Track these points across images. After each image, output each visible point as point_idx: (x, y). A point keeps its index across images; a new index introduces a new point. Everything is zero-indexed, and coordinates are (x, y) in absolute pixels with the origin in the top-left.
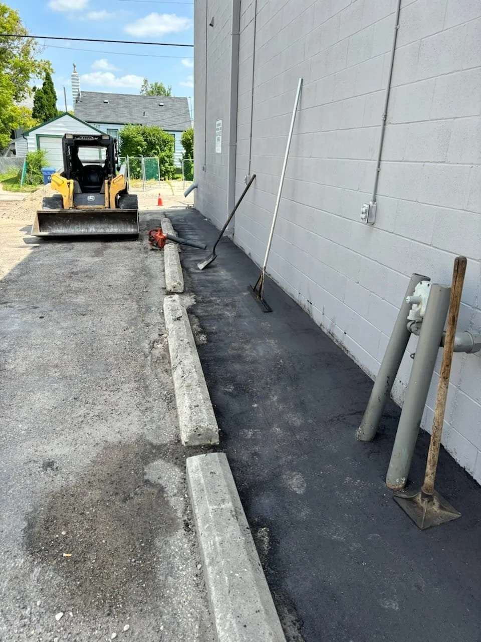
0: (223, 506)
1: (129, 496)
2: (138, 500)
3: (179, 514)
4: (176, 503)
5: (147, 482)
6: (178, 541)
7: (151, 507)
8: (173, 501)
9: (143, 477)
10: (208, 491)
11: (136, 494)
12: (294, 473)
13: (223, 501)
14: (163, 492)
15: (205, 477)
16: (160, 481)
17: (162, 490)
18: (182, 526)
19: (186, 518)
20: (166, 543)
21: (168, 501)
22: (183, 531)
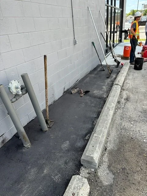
0: (97, 135)
1: (123, 170)
2: (119, 167)
3: (106, 154)
4: (106, 159)
5: (114, 174)
6: (110, 147)
7: (115, 162)
8: (106, 160)
9: (115, 177)
10: (98, 141)
11: (120, 170)
12: (63, 148)
13: (96, 137)
14: (109, 166)
15: (96, 147)
16: (108, 171)
17: (109, 167)
18: (107, 150)
19: (105, 152)
20: (114, 147)
21: (108, 161)
22: (108, 149)
